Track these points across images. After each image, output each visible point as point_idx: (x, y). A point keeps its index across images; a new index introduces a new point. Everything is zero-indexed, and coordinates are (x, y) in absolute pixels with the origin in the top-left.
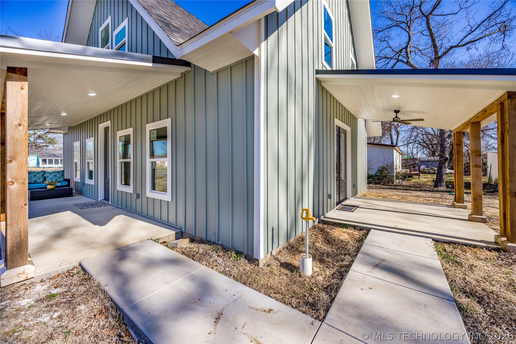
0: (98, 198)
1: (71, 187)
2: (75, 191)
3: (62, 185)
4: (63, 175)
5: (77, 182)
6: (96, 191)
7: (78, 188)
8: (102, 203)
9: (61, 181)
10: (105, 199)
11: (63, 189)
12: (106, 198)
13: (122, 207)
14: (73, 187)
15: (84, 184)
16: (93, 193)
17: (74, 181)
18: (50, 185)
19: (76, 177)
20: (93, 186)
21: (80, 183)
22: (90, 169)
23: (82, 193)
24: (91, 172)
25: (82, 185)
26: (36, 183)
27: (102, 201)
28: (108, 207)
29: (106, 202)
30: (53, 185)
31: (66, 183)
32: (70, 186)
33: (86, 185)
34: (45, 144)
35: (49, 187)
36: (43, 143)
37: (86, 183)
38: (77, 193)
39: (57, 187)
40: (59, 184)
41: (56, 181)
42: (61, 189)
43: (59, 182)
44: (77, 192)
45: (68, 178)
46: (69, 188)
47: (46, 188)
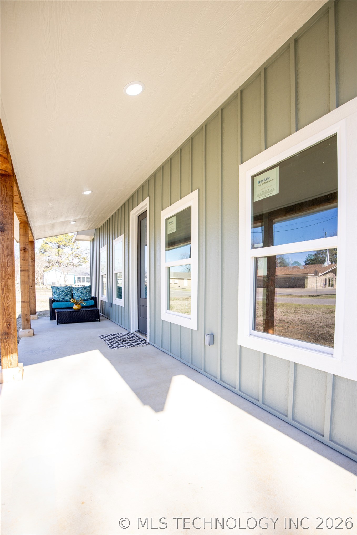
0: (129, 328)
1: (98, 308)
2: (102, 313)
3: (88, 305)
4: (90, 292)
5: (104, 301)
6: (127, 318)
7: (105, 310)
8: (135, 337)
9: (87, 300)
10: (139, 331)
11: (89, 310)
12: (142, 329)
13: (171, 352)
14: (100, 309)
15: (111, 304)
16: (123, 320)
17: (101, 300)
18: (76, 304)
19: (103, 295)
20: (122, 308)
21: (107, 303)
22: (119, 285)
23: (109, 317)
24: (119, 289)
25: (109, 306)
26: (64, 302)
27: (135, 333)
28: (146, 347)
29: (143, 337)
30: (79, 304)
31: (92, 303)
32: (96, 307)
33: (114, 306)
34: (79, 264)
35: (75, 307)
36: (78, 262)
37: (113, 303)
38: (105, 316)
39: (83, 307)
40: (85, 304)
41: (82, 299)
42: (87, 310)
43: (86, 300)
44: (104, 314)
45: (95, 296)
46: (96, 310)
47: (72, 308)
